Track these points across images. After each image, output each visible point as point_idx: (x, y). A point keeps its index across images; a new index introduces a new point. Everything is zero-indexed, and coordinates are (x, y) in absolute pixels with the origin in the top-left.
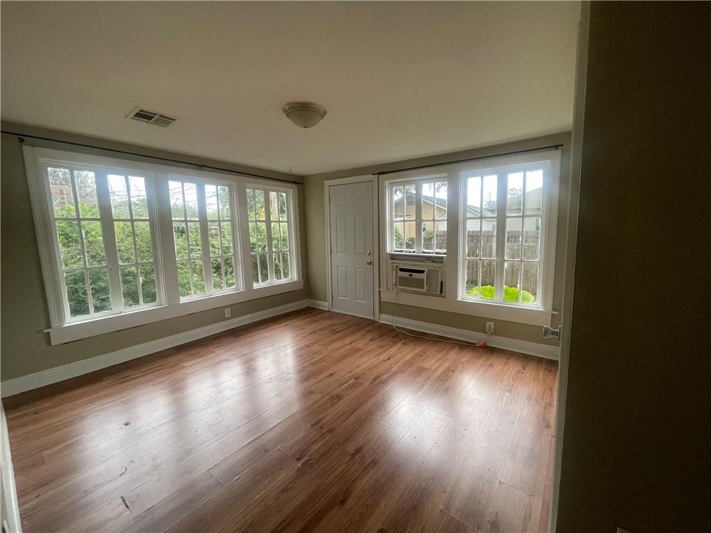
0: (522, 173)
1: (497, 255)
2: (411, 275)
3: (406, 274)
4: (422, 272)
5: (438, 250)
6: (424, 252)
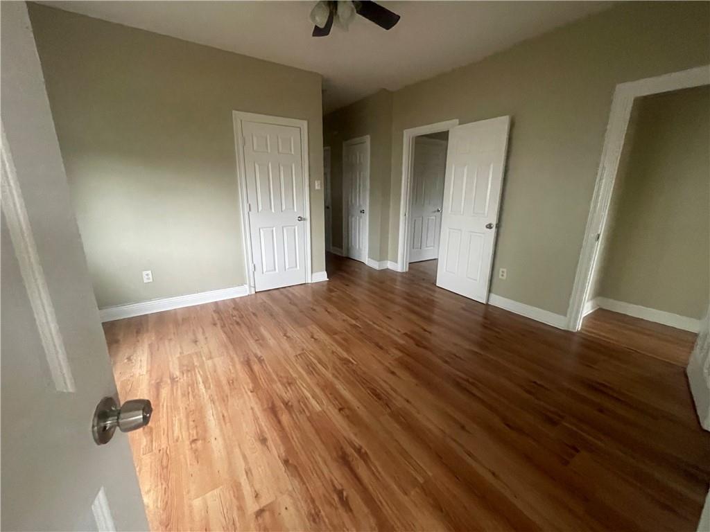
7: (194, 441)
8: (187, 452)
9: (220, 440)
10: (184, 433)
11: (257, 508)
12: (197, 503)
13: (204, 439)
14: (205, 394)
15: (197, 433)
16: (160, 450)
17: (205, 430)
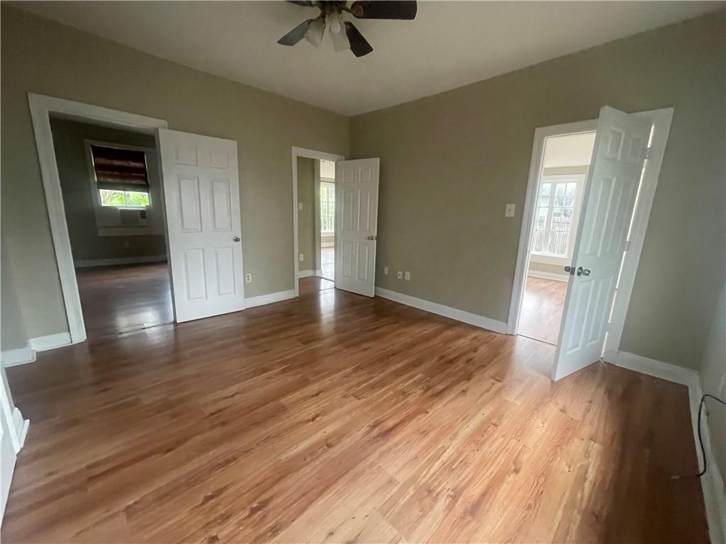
7: (495, 425)
8: (504, 424)
9: (482, 412)
10: (496, 435)
11: (498, 382)
12: (518, 403)
13: (490, 420)
14: (452, 446)
15: (489, 427)
16: (519, 441)
17: (484, 423)
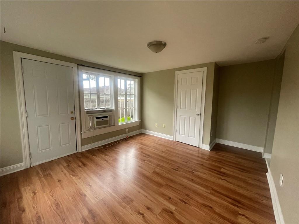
0: (130, 81)
1: (125, 107)
2: (103, 120)
3: (100, 120)
4: (107, 117)
5: (107, 107)
6: (101, 109)
